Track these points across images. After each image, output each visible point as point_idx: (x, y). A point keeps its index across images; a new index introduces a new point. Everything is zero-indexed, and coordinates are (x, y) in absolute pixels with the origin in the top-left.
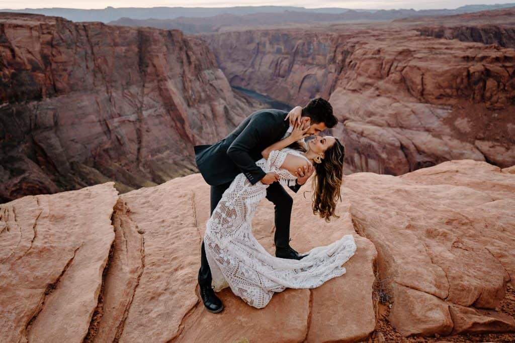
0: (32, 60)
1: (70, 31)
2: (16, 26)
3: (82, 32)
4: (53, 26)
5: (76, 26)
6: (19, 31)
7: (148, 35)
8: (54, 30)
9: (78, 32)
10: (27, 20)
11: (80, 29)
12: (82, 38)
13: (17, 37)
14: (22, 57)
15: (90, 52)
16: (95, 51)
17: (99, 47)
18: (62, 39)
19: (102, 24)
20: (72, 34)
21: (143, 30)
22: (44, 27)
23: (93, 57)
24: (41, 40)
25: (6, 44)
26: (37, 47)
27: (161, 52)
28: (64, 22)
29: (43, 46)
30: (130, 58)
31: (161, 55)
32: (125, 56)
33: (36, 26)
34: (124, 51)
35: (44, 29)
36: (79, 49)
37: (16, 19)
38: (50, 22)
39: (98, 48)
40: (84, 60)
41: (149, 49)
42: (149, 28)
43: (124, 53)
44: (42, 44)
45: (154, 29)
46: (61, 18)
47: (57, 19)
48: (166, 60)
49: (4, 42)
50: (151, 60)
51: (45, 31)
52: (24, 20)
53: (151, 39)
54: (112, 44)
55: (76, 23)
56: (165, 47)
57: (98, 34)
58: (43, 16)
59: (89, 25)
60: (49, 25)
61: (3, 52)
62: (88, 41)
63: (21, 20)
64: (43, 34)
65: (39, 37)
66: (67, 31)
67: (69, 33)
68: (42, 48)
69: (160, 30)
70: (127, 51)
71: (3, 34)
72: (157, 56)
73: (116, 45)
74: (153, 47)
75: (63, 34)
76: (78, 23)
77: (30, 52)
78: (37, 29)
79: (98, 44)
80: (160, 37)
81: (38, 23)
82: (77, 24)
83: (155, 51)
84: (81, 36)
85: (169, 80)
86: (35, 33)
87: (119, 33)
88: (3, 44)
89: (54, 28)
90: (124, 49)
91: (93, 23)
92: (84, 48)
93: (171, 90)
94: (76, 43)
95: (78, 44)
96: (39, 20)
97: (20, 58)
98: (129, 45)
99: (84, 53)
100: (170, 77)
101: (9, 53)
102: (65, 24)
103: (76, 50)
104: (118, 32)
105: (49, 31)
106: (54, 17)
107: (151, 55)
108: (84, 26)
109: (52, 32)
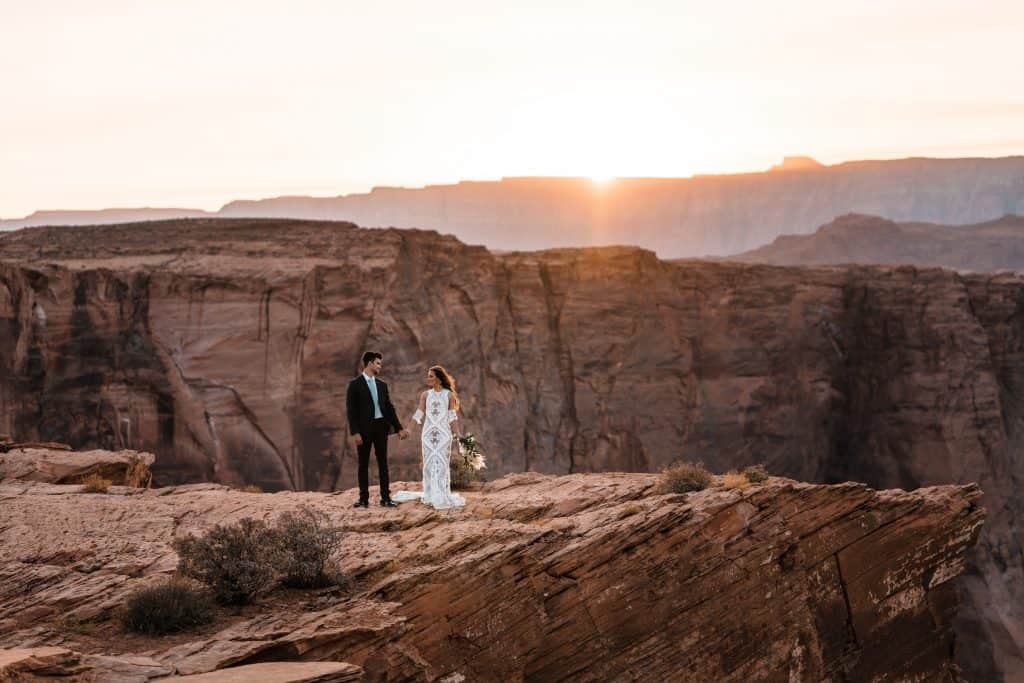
0: (248, 446)
1: (465, 299)
2: (205, 285)
3: (531, 306)
4: (379, 274)
5: (506, 272)
6: (210, 309)
7: (897, 310)
8: (378, 298)
9: (509, 301)
10: (262, 253)
11: (522, 288)
12: (526, 331)
13: (199, 337)
14: (204, 435)
15: (554, 406)
16: (585, 400)
17: (612, 379)
18: (413, 340)
19: (644, 257)
20: (473, 315)
21: (871, 284)
22: (332, 283)
23: (568, 433)
24: (307, 350)
25: (143, 372)
26: (284, 385)
27: (959, 409)
28: (441, 255)
29: (313, 377)
30: (778, 439)
31: (956, 425)
32: (749, 430)
33: (293, 281)
34: (745, 400)
35: (331, 293)
36: (496, 394)
37: (213, 251)
38: (366, 258)
39: (603, 389)
40: (518, 446)
41: (895, 390)
42: (911, 272)
43: (751, 409)
44: (306, 369)
45: (938, 277)
46: (433, 233)
47: (406, 241)
48: (988, 453)
49: (135, 364)
50: (896, 452)
51: (336, 304)
52: (251, 254)
53: (911, 332)
54: (686, 363)
55: (506, 256)
56: (985, 377)
57: (617, 311)
58: (345, 228)
59: (573, 265)
60: (358, 271)
61: (124, 410)
62: (557, 348)
63: (238, 252)
64: (324, 316)
65: (301, 335)
66: (452, 298)
67: (458, 307)
68: (306, 386)
69: (970, 282)
70: (768, 399)
71: (141, 326)
72: (937, 429)
73: (706, 367)
74: (919, 378)
75: (420, 314)
76: (516, 254)
77: (244, 411)
78: (298, 292)
79: (608, 365)
80: (966, 325)
81: (309, 265)
82: (511, 263)
83: (928, 399)
84: (519, 322)
85: (991, 570)
86: (284, 316)
87: (733, 303)
88: (131, 373)
89: (381, 289)
90: (748, 387)
91: (592, 257)
92: (528, 389)
93: (998, 627)
94: (484, 361)
95: (494, 367)
96: (316, 251)
97: (195, 439)
98: (778, 365)
99: (521, 412)
100: (1005, 552)
101: (149, 415)
102: (442, 264)
103: (481, 397)
104: (724, 301)
105: (355, 301)
106: (393, 231)
107: (900, 423)
108: (544, 272)
109: (370, 304)
